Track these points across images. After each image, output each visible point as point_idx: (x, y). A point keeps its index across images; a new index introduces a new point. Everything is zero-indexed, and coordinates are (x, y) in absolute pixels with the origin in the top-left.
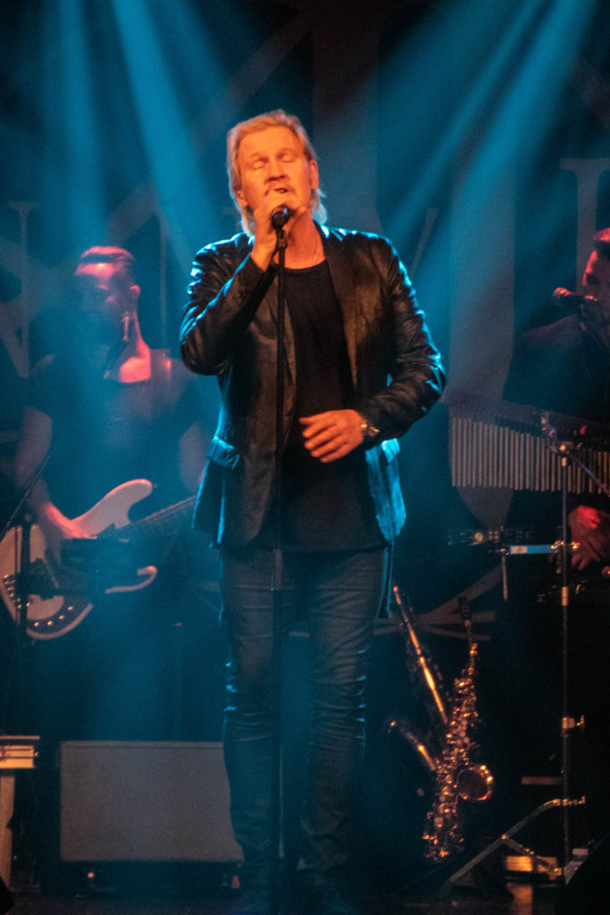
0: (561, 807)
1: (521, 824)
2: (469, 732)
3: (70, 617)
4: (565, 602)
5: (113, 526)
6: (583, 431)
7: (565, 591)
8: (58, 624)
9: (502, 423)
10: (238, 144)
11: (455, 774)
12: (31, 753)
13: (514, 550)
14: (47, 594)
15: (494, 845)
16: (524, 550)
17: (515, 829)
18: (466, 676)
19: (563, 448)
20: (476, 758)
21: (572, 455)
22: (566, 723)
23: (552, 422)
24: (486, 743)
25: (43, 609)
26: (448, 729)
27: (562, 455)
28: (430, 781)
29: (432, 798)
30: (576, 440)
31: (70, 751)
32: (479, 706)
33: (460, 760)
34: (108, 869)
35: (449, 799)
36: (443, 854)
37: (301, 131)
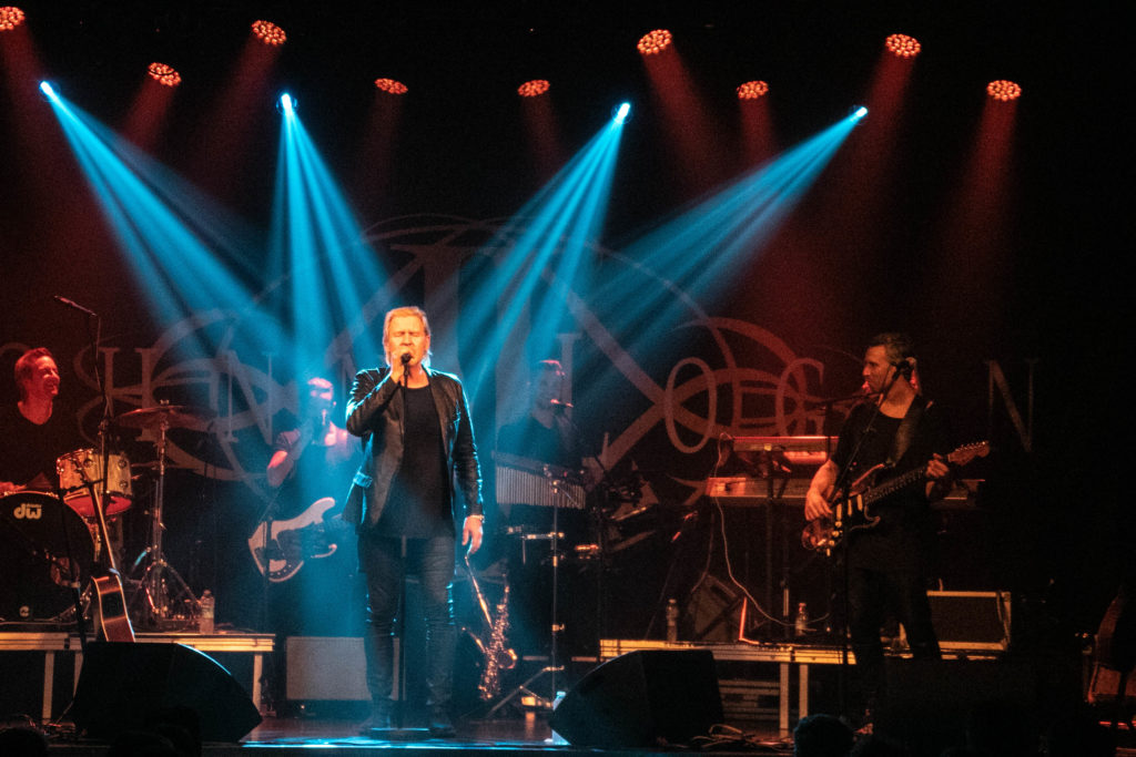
0: (551, 672)
1: (531, 680)
2: (504, 633)
3: (289, 571)
4: (555, 564)
5: (313, 523)
6: (565, 474)
7: (555, 559)
8: (283, 574)
9: (516, 468)
10: (391, 320)
11: (496, 655)
12: (271, 642)
13: (530, 537)
14: (278, 558)
15: (515, 692)
16: (534, 537)
17: (527, 683)
18: (503, 603)
19: (555, 483)
20: (507, 646)
21: (560, 487)
22: (555, 628)
23: (549, 470)
24: (512, 639)
25: (276, 566)
26: (493, 631)
27: (554, 487)
28: (483, 659)
29: (484, 667)
30: (562, 478)
31: (292, 642)
32: (509, 619)
33: (499, 648)
34: (312, 704)
35: (493, 668)
36: (489, 696)
37: (425, 319)
